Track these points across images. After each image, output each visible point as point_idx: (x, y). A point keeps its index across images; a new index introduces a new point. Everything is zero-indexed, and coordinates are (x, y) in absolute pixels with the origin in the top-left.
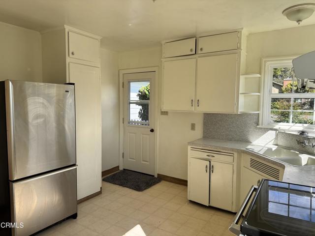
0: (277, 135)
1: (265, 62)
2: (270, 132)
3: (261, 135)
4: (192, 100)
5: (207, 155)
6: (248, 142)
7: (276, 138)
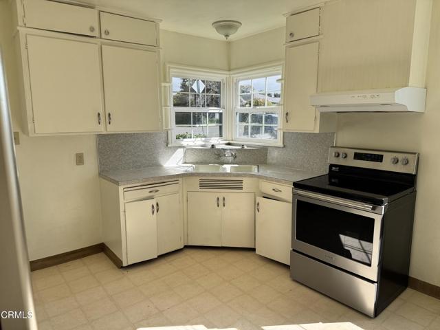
0: (185, 153)
1: (169, 68)
2: (179, 150)
3: (171, 155)
4: (99, 114)
5: (150, 192)
6: (158, 166)
7: (185, 156)
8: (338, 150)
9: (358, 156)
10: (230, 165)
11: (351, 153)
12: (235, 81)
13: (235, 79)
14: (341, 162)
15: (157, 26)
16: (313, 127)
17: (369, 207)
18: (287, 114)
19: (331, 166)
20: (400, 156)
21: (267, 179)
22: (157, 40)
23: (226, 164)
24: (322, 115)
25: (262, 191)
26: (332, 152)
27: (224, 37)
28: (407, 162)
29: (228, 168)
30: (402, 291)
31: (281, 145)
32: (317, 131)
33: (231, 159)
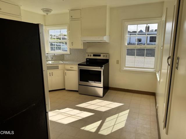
8: (89, 54)
9: (94, 55)
10: (51, 62)
11: (92, 55)
12: (48, 30)
13: (48, 29)
14: (89, 57)
15: (20, 8)
16: (81, 47)
17: (100, 68)
18: (72, 43)
19: (87, 59)
20: (105, 55)
21: (68, 64)
22: (20, 14)
23: (50, 61)
24: (84, 43)
25: (67, 68)
26: (87, 55)
27: (46, 14)
28: (106, 56)
29: (50, 62)
30: (107, 91)
31: (69, 53)
32: (82, 48)
33: (50, 59)
